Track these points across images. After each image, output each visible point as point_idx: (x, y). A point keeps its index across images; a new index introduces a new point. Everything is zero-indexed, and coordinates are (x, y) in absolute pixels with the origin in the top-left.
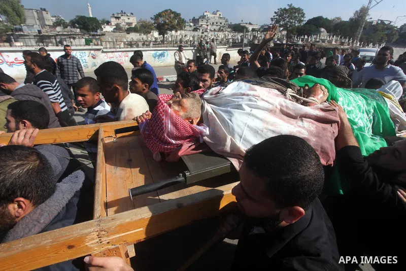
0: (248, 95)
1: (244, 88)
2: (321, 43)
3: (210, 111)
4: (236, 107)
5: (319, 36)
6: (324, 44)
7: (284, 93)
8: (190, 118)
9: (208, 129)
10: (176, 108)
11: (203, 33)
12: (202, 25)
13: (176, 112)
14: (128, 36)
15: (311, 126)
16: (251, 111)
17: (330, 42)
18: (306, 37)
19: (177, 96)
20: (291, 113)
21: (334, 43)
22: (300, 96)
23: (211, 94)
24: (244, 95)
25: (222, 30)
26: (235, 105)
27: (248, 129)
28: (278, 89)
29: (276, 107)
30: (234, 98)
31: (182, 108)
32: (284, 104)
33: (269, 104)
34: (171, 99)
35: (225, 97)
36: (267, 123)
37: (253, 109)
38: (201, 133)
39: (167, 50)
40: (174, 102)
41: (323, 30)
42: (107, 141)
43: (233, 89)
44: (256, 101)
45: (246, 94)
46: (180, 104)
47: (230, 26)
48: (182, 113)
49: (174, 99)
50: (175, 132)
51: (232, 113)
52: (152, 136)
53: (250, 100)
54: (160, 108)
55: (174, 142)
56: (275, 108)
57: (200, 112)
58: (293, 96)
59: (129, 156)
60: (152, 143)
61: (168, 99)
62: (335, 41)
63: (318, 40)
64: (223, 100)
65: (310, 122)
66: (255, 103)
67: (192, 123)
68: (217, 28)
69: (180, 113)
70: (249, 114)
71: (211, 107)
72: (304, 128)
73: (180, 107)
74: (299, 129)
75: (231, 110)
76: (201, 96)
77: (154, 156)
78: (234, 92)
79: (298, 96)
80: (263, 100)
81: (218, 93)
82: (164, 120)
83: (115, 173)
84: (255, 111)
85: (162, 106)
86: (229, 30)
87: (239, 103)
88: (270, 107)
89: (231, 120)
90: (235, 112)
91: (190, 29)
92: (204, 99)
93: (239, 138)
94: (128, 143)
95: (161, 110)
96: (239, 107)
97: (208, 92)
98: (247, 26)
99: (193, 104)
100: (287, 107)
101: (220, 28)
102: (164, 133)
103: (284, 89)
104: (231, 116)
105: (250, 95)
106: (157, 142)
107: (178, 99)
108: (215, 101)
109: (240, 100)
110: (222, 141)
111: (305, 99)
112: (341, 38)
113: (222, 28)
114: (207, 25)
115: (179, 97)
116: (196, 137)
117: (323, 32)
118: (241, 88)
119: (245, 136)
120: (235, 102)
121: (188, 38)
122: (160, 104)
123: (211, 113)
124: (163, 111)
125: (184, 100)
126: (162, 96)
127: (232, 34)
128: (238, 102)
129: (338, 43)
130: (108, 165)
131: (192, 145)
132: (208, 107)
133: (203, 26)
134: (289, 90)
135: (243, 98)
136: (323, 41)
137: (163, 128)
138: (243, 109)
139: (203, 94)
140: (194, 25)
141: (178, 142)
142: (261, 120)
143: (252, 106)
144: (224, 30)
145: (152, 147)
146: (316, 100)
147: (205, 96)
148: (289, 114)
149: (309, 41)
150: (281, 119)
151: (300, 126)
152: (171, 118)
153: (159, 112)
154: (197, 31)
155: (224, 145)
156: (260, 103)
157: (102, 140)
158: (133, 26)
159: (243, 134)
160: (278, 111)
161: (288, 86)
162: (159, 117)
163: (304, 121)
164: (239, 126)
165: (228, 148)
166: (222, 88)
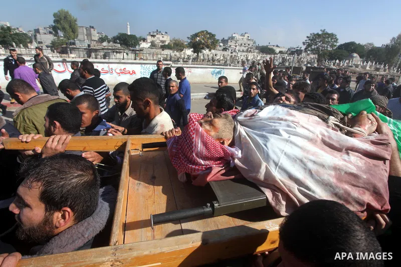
0: (286, 120)
1: (281, 112)
2: (354, 68)
3: (244, 133)
4: (272, 132)
5: (352, 61)
6: (357, 69)
7: (325, 120)
8: (222, 138)
9: (240, 151)
10: (208, 127)
11: (232, 53)
12: (230, 45)
13: (207, 131)
14: (163, 52)
15: (358, 162)
16: (289, 137)
17: (364, 67)
18: (337, 61)
19: (209, 115)
20: (335, 144)
21: (368, 68)
22: (344, 124)
23: (245, 116)
24: (282, 119)
25: (250, 51)
26: (272, 130)
27: (285, 157)
28: (318, 116)
29: (318, 136)
30: (271, 122)
31: (213, 128)
32: (326, 134)
33: (309, 132)
34: (202, 119)
35: (261, 120)
36: (308, 152)
37: (291, 136)
38: (233, 156)
39: (223, 68)
40: (206, 122)
41: (355, 55)
42: (133, 153)
43: (269, 113)
44: (295, 128)
45: (284, 119)
46: (211, 123)
47: (258, 48)
48: (213, 133)
49: (206, 118)
50: (205, 152)
51: (267, 138)
52: (180, 156)
53: (289, 126)
54: (191, 126)
55: (202, 162)
56: (316, 137)
57: (232, 133)
58: (336, 125)
59: (154, 172)
60: (179, 163)
61: (200, 118)
62: (369, 67)
63: (350, 65)
64: (258, 124)
65: (358, 157)
66: (294, 130)
67: (223, 143)
68: (245, 49)
69: (211, 133)
70: (287, 141)
71: (244, 129)
72: (350, 162)
73: (212, 127)
74: (345, 163)
75: (268, 135)
76: (234, 117)
77: (179, 176)
78: (270, 115)
79: (342, 125)
80: (303, 127)
81: (253, 115)
82: (194, 139)
83: (138, 189)
84: (293, 138)
85: (193, 124)
86: (257, 51)
87: (276, 128)
88: (311, 135)
89: (266, 145)
90: (271, 137)
91: (220, 48)
92: (237, 121)
93: (274, 166)
94: (153, 157)
95: (192, 128)
96: (276, 132)
97: (242, 114)
98: (275, 48)
99: (225, 124)
100: (330, 138)
101: (248, 49)
102: (193, 152)
103: (326, 116)
104: (267, 141)
105: (289, 121)
106: (185, 162)
107: (210, 119)
108: (249, 124)
109: (277, 124)
110: (256, 167)
111: (349, 129)
112: (376, 64)
113: (249, 49)
114: (236, 46)
115: (211, 117)
116: (227, 160)
117: (356, 57)
118: (278, 112)
119: (281, 164)
120: (271, 126)
121: (219, 57)
122: (191, 122)
123: (245, 136)
124: (194, 130)
125: (216, 120)
126: (194, 115)
127: (261, 55)
128: (275, 126)
129: (373, 69)
130: (131, 179)
131: (222, 169)
132: (241, 129)
133: (232, 46)
134: (331, 117)
135: (280, 123)
136: (357, 66)
137: (193, 147)
138: (280, 135)
139: (236, 115)
140: (224, 46)
141: (207, 162)
142: (301, 148)
143: (290, 132)
144: (252, 51)
145: (179, 167)
146: (363, 131)
147: (239, 118)
148: (332, 145)
149: (341, 65)
150: (323, 149)
151: (345, 160)
152: (202, 137)
153: (190, 130)
154: (226, 51)
155: (258, 172)
156: (300, 130)
157: (129, 152)
158: (167, 44)
159: (279, 162)
160: (319, 141)
161: (330, 113)
162: (189, 135)
163: (350, 155)
164: (274, 152)
165: (262, 176)
166: (258, 110)
